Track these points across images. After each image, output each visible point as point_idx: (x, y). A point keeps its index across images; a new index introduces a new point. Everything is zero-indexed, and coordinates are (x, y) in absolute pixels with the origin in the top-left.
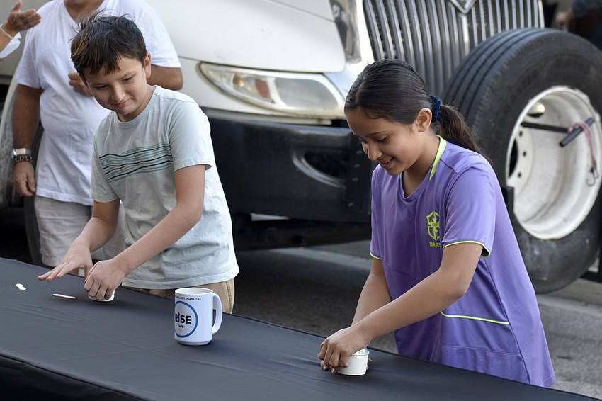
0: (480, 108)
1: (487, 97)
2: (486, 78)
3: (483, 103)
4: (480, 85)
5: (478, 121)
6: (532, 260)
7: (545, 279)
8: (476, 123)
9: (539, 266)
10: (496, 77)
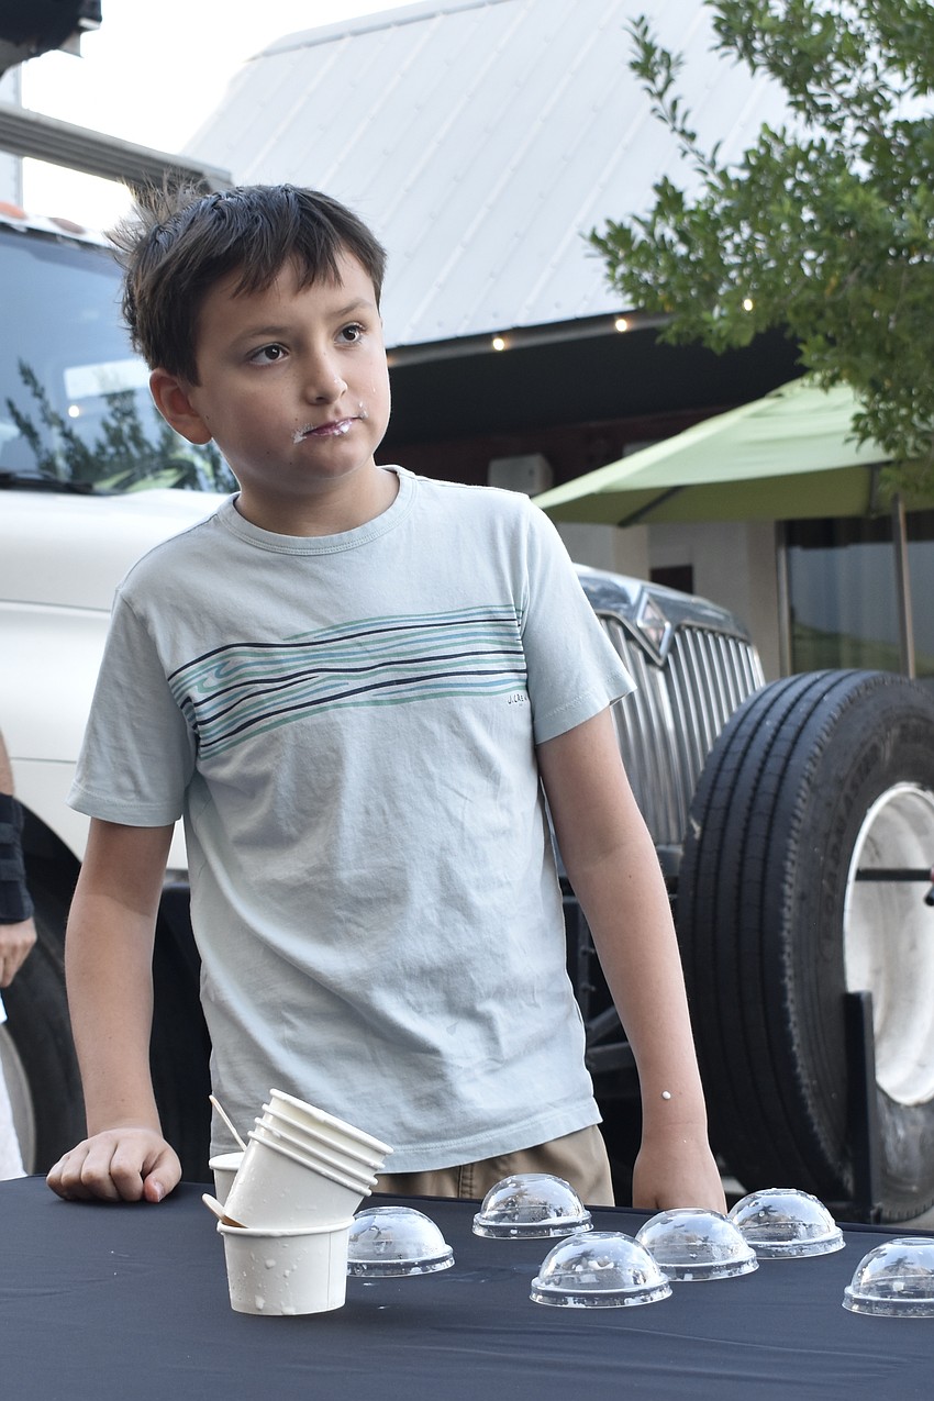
0: (796, 824)
1: (804, 801)
2: (793, 762)
3: (798, 813)
4: (782, 778)
5: (794, 852)
6: (896, 1148)
7: (914, 1188)
8: (791, 856)
9: (906, 1162)
10: (812, 759)
